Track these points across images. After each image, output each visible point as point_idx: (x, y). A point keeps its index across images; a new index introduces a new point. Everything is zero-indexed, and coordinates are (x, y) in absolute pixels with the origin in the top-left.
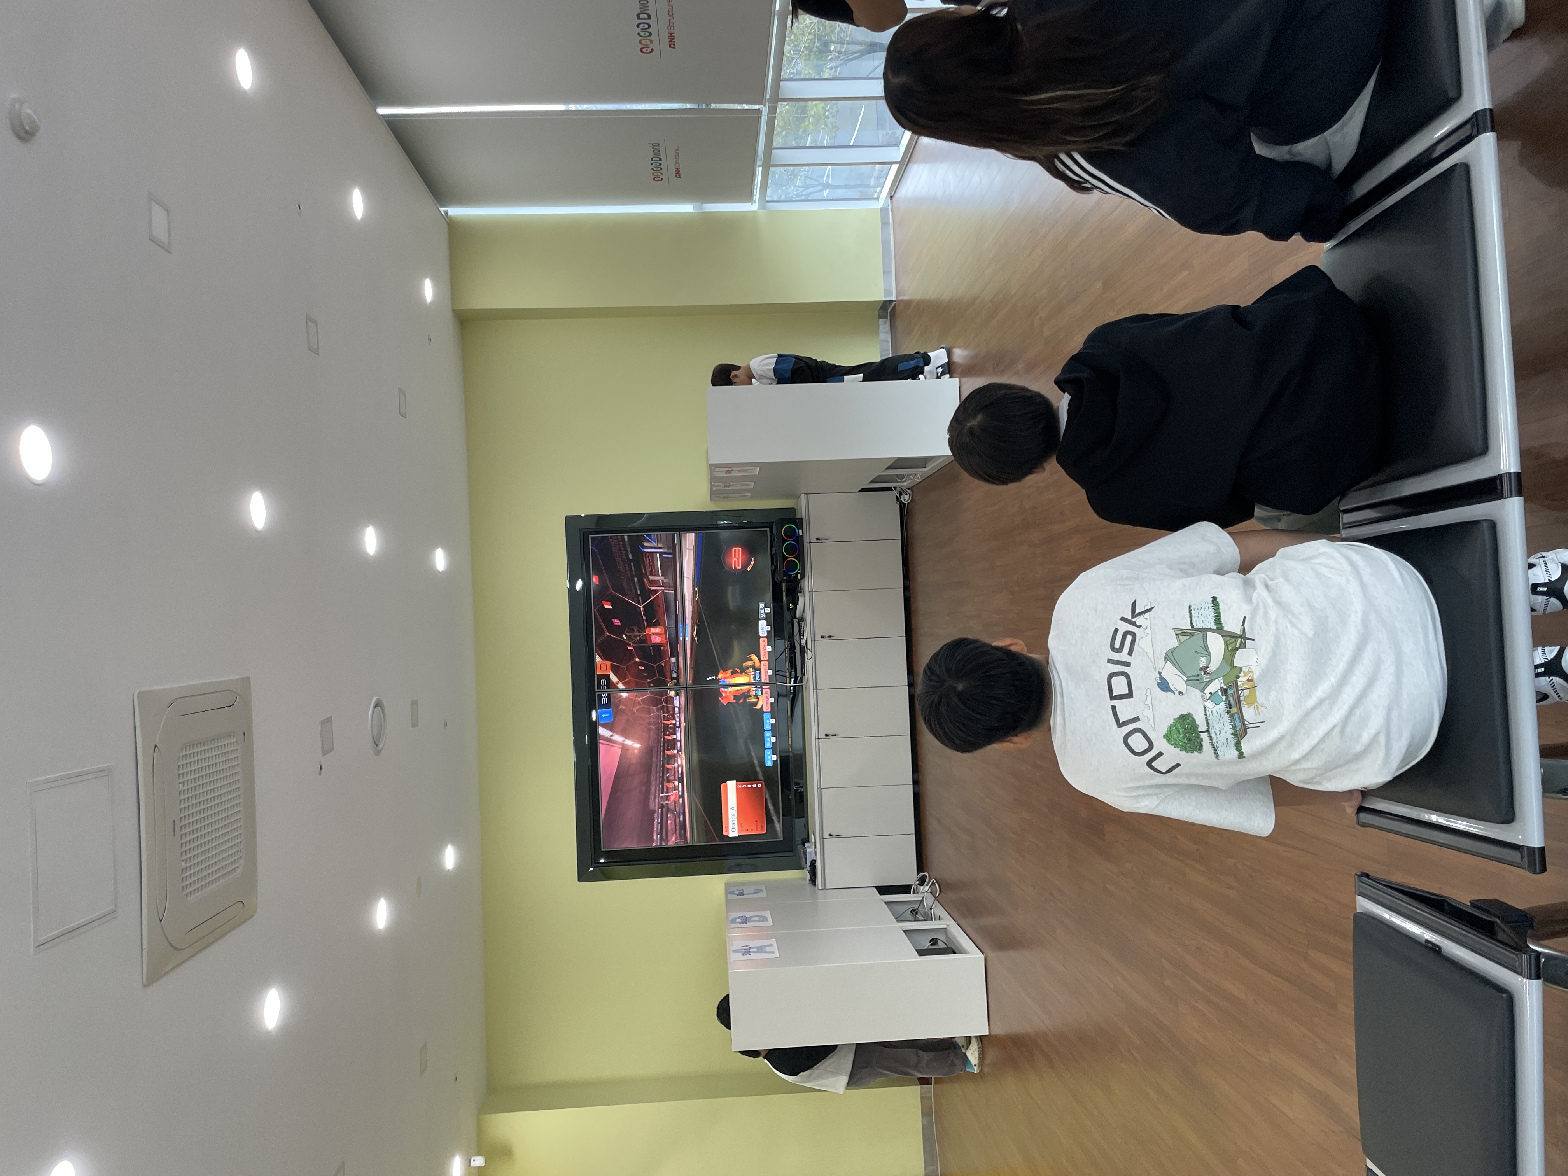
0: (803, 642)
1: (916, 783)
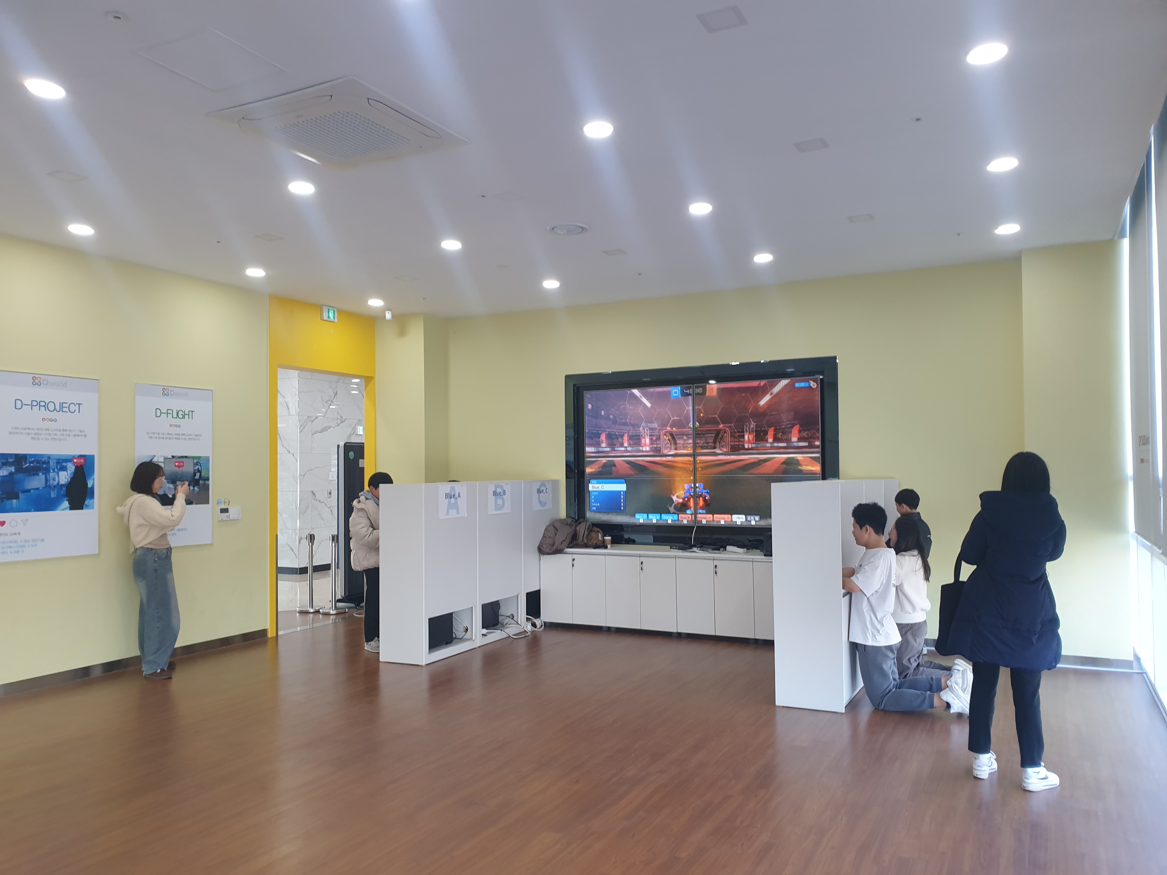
1: (609, 629)
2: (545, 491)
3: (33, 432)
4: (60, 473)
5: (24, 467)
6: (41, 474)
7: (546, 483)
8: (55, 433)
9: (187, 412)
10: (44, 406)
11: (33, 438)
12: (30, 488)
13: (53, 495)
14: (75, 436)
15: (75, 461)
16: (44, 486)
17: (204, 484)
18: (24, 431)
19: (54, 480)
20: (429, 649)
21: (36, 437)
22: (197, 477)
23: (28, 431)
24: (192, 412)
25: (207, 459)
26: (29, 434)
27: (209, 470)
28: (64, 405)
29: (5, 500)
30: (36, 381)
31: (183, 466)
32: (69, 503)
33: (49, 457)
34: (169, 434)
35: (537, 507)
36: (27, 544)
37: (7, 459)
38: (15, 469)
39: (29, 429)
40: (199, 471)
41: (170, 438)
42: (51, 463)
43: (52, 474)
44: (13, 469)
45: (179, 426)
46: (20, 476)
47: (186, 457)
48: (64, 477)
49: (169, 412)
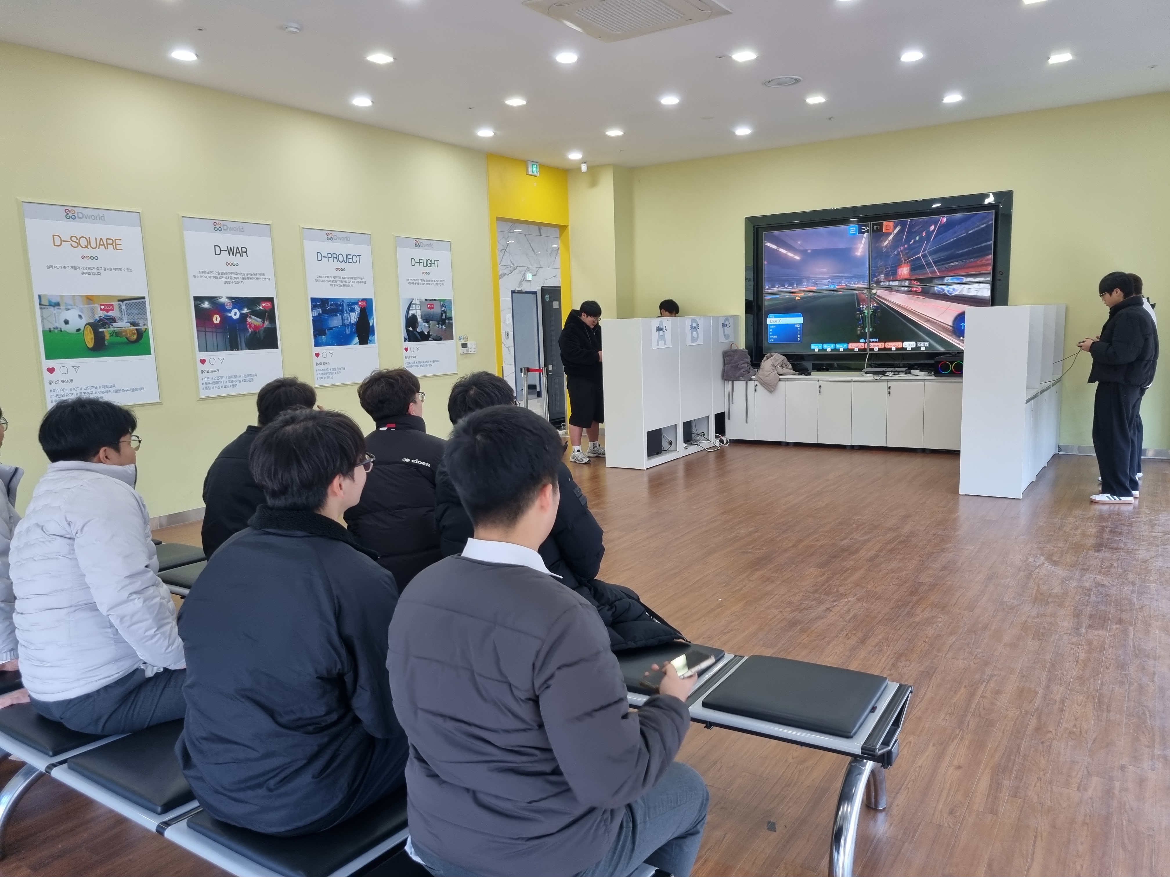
0: (888, 374)
1: (787, 444)
2: (728, 326)
3: (331, 279)
4: (351, 314)
5: (327, 308)
6: (338, 315)
7: (729, 319)
8: (345, 280)
9: (433, 262)
10: (336, 258)
11: (331, 285)
12: (333, 326)
13: (348, 332)
14: (358, 282)
15: (360, 303)
16: (341, 324)
17: (449, 323)
18: (324, 279)
19: (347, 319)
20: (648, 456)
21: (333, 283)
22: (444, 317)
23: (327, 279)
24: (437, 260)
25: (450, 301)
26: (328, 281)
27: (452, 310)
28: (349, 257)
29: (317, 336)
30: (330, 236)
31: (433, 308)
32: (359, 339)
33: (343, 300)
34: (422, 280)
35: (722, 340)
36: (334, 372)
37: (316, 303)
38: (322, 311)
39: (328, 277)
40: (445, 312)
41: (423, 284)
42: (344, 305)
43: (345, 315)
44: (320, 311)
45: (428, 274)
46: (325, 316)
47: (435, 300)
48: (354, 317)
49: (421, 261)
